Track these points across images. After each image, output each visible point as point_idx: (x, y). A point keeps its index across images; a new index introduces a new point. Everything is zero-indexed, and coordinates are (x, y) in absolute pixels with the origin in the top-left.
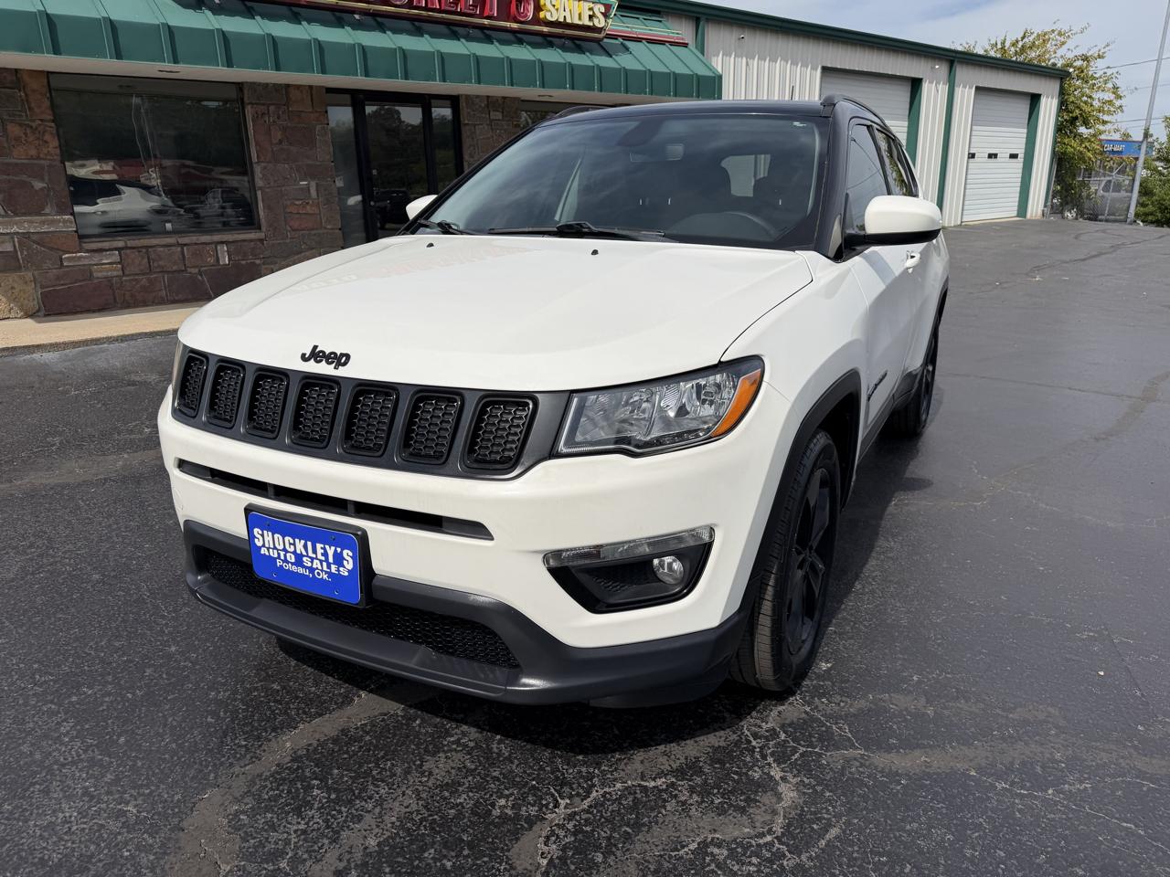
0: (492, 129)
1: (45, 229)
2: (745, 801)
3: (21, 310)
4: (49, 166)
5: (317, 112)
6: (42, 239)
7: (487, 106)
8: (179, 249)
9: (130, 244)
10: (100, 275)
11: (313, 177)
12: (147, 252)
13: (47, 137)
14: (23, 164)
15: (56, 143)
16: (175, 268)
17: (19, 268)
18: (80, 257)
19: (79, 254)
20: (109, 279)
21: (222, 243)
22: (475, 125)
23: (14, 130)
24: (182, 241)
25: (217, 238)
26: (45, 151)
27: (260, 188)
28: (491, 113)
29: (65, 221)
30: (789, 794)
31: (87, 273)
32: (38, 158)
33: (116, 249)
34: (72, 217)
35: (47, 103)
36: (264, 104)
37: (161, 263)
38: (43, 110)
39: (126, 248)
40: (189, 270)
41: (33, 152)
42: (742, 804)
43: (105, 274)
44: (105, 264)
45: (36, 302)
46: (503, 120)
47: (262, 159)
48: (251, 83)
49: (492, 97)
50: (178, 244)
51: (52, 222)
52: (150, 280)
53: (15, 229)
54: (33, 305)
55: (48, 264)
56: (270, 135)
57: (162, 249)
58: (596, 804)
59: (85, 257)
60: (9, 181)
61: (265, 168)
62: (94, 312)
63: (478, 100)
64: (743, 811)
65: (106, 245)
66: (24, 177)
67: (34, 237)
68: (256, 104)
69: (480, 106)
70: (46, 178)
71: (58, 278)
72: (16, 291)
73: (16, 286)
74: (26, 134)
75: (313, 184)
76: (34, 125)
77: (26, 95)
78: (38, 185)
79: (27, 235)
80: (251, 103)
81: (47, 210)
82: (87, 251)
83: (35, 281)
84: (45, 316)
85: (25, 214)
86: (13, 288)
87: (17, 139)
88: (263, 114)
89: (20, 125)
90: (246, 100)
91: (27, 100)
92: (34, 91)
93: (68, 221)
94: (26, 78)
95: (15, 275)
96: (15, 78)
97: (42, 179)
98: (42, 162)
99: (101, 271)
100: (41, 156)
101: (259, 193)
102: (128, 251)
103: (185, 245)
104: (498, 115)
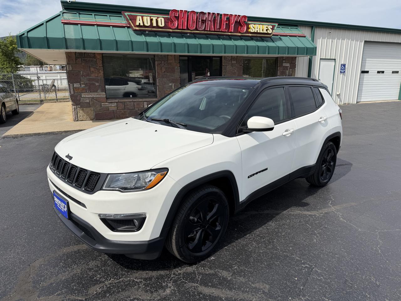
0: (232, 67)
1: (98, 96)
2: (155, 290)
3: (90, 118)
4: (100, 79)
5: (176, 63)
6: (97, 99)
7: (231, 59)
8: (133, 103)
9: (120, 101)
10: (111, 109)
11: (173, 82)
12: (124, 103)
13: (100, 71)
14: (94, 78)
15: (103, 73)
16: (132, 108)
17: (90, 107)
18: (106, 104)
19: (106, 103)
20: (113, 111)
21: (145, 101)
22: (226, 66)
23: (92, 69)
24: (134, 100)
25: (144, 100)
26: (100, 75)
27: (158, 86)
28: (232, 62)
29: (103, 94)
30: (168, 291)
31: (108, 109)
32: (98, 77)
33: (116, 102)
34: (105, 93)
35: (101, 62)
36: (160, 61)
37: (128, 107)
38: (100, 63)
39: (118, 102)
40: (135, 109)
41: (96, 75)
42: (153, 291)
43: (112, 109)
44: (112, 106)
45: (93, 116)
46: (236, 64)
47: (159, 77)
48: (157, 55)
49: (233, 56)
50: (133, 101)
51: (100, 94)
52: (124, 112)
53: (90, 96)
54: (93, 117)
55: (98, 106)
56: (162, 70)
57: (128, 103)
58: (120, 282)
59: (107, 104)
60: (90, 83)
61: (159, 80)
62: (109, 119)
63: (228, 58)
64: (152, 292)
65: (113, 101)
66: (94, 82)
67: (95, 98)
68: (159, 61)
69: (229, 59)
70: (99, 82)
71: (100, 110)
72: (89, 113)
73: (89, 111)
74: (95, 70)
75: (173, 84)
76: (97, 68)
77: (96, 60)
78: (97, 84)
79: (93, 98)
80: (157, 61)
81: (99, 91)
82: (108, 103)
83: (94, 110)
84: (96, 120)
85: (93, 92)
86: (88, 112)
87: (93, 72)
88: (160, 64)
89: (94, 68)
90: (156, 60)
91: (96, 62)
92: (98, 59)
93: (104, 94)
94: (97, 55)
95: (89, 109)
96: (94, 55)
97: (98, 83)
98: (98, 78)
99: (111, 108)
100: (99, 76)
101: (157, 87)
102: (119, 103)
103: (135, 102)
104: (235, 62)
